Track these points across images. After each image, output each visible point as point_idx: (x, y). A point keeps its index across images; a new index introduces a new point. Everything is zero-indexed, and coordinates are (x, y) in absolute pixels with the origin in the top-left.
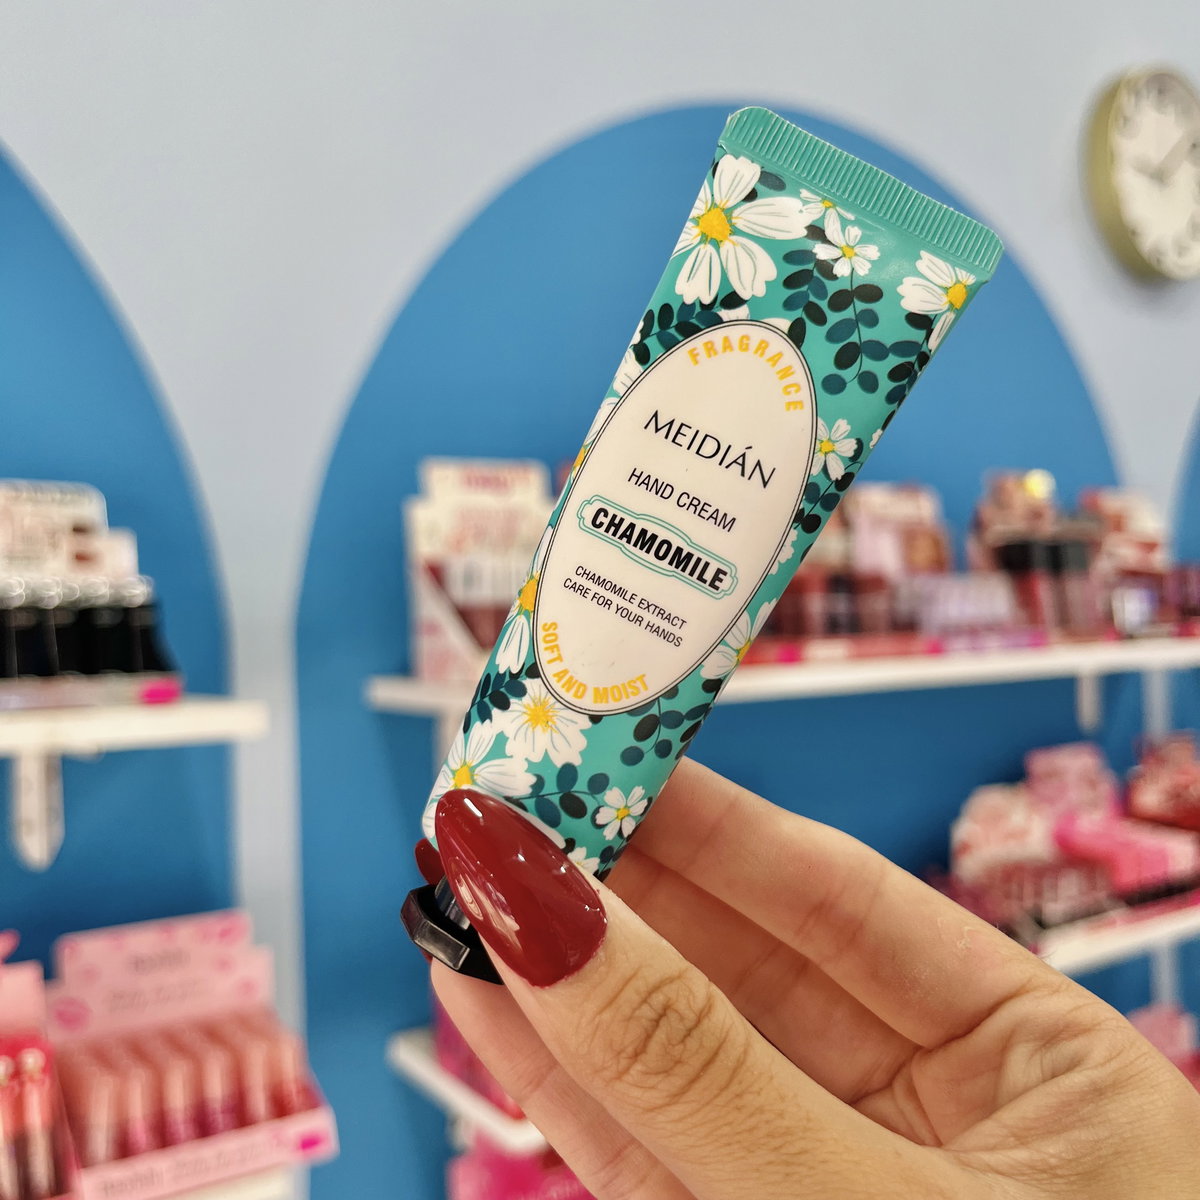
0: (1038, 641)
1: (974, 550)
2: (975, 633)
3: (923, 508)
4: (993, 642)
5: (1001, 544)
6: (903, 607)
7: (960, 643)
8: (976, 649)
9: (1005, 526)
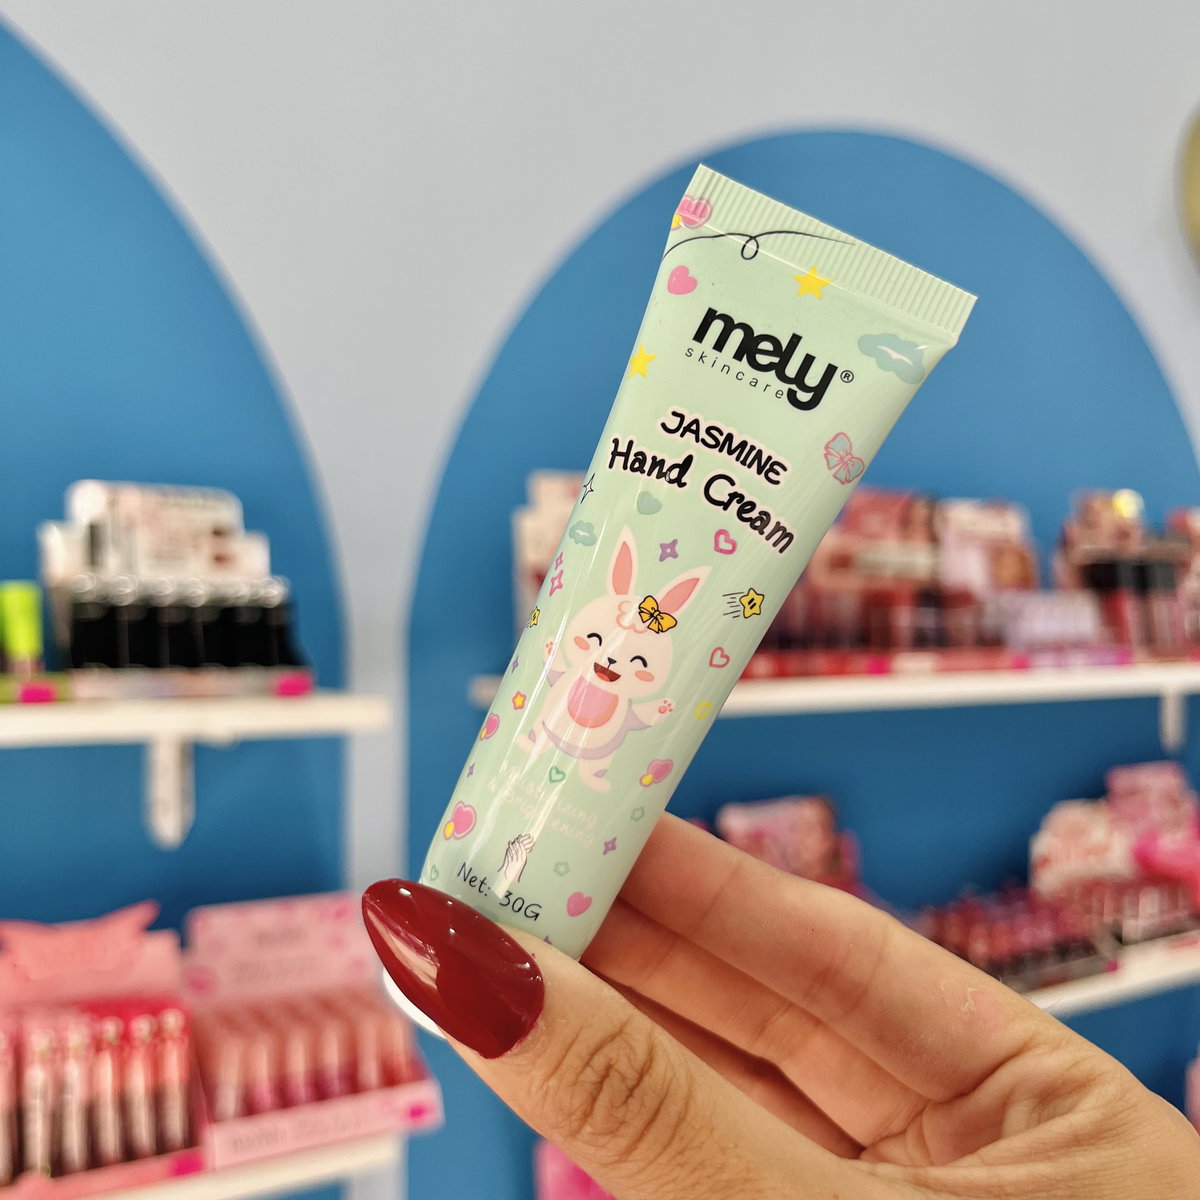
0: (1124, 659)
1: (1060, 567)
2: (1061, 649)
3: (1011, 525)
4: (1077, 659)
5: (1089, 562)
6: (989, 621)
7: (1046, 660)
8: (1060, 666)
9: (1092, 545)
